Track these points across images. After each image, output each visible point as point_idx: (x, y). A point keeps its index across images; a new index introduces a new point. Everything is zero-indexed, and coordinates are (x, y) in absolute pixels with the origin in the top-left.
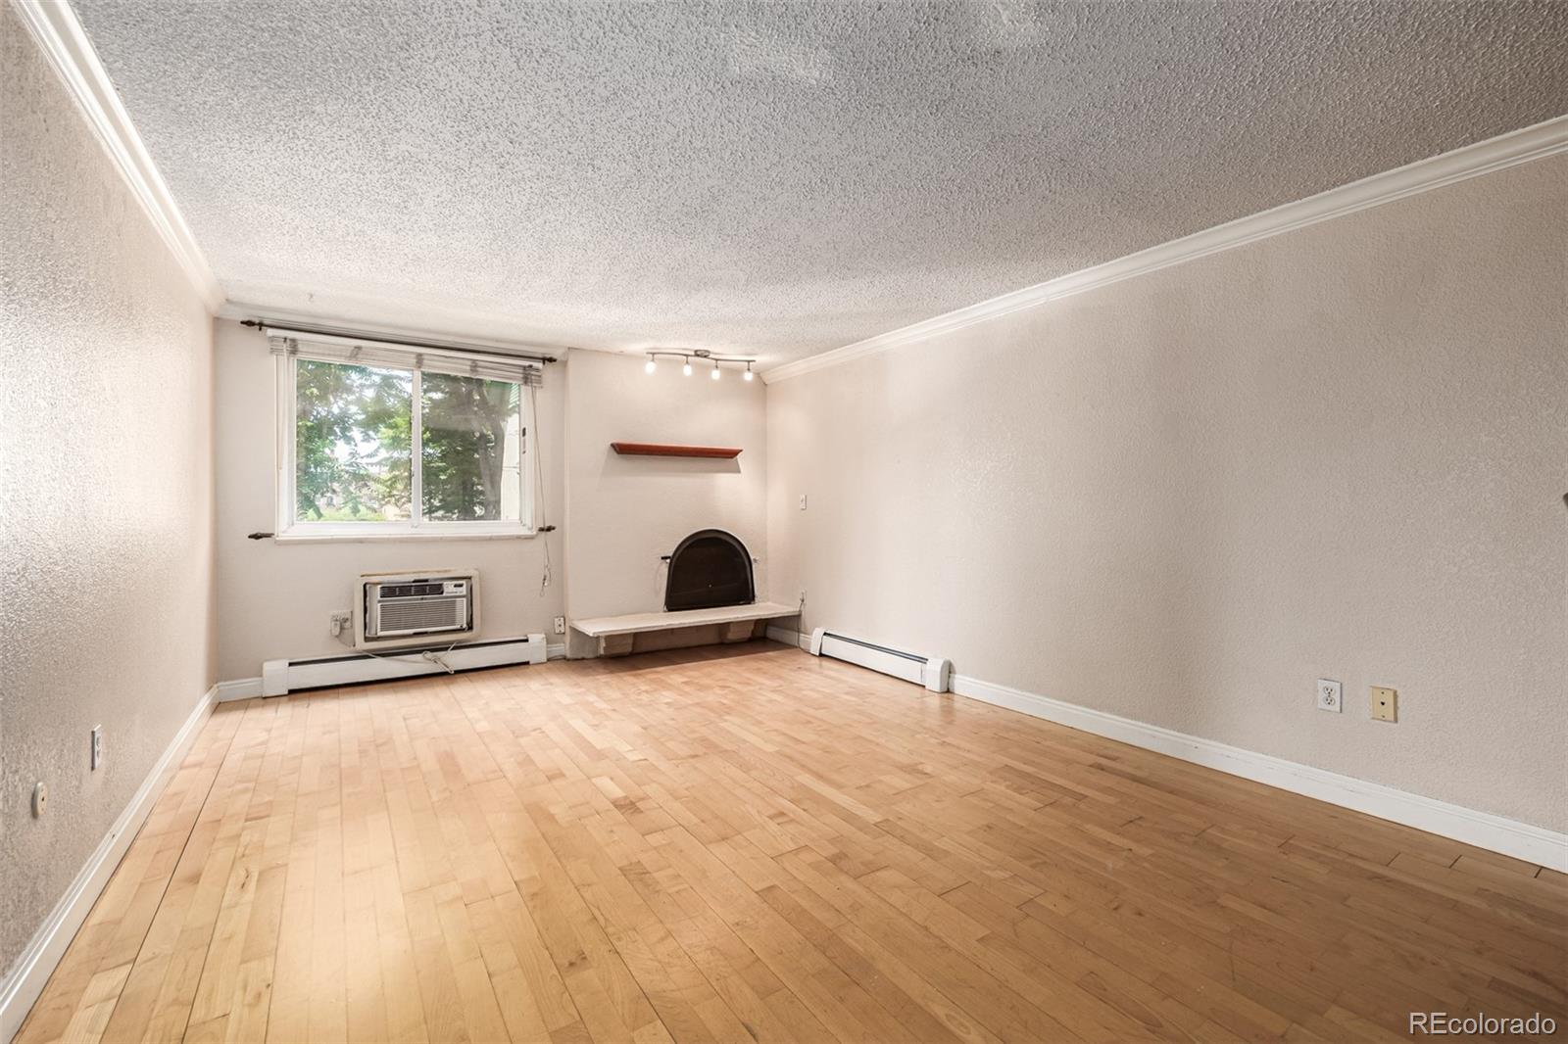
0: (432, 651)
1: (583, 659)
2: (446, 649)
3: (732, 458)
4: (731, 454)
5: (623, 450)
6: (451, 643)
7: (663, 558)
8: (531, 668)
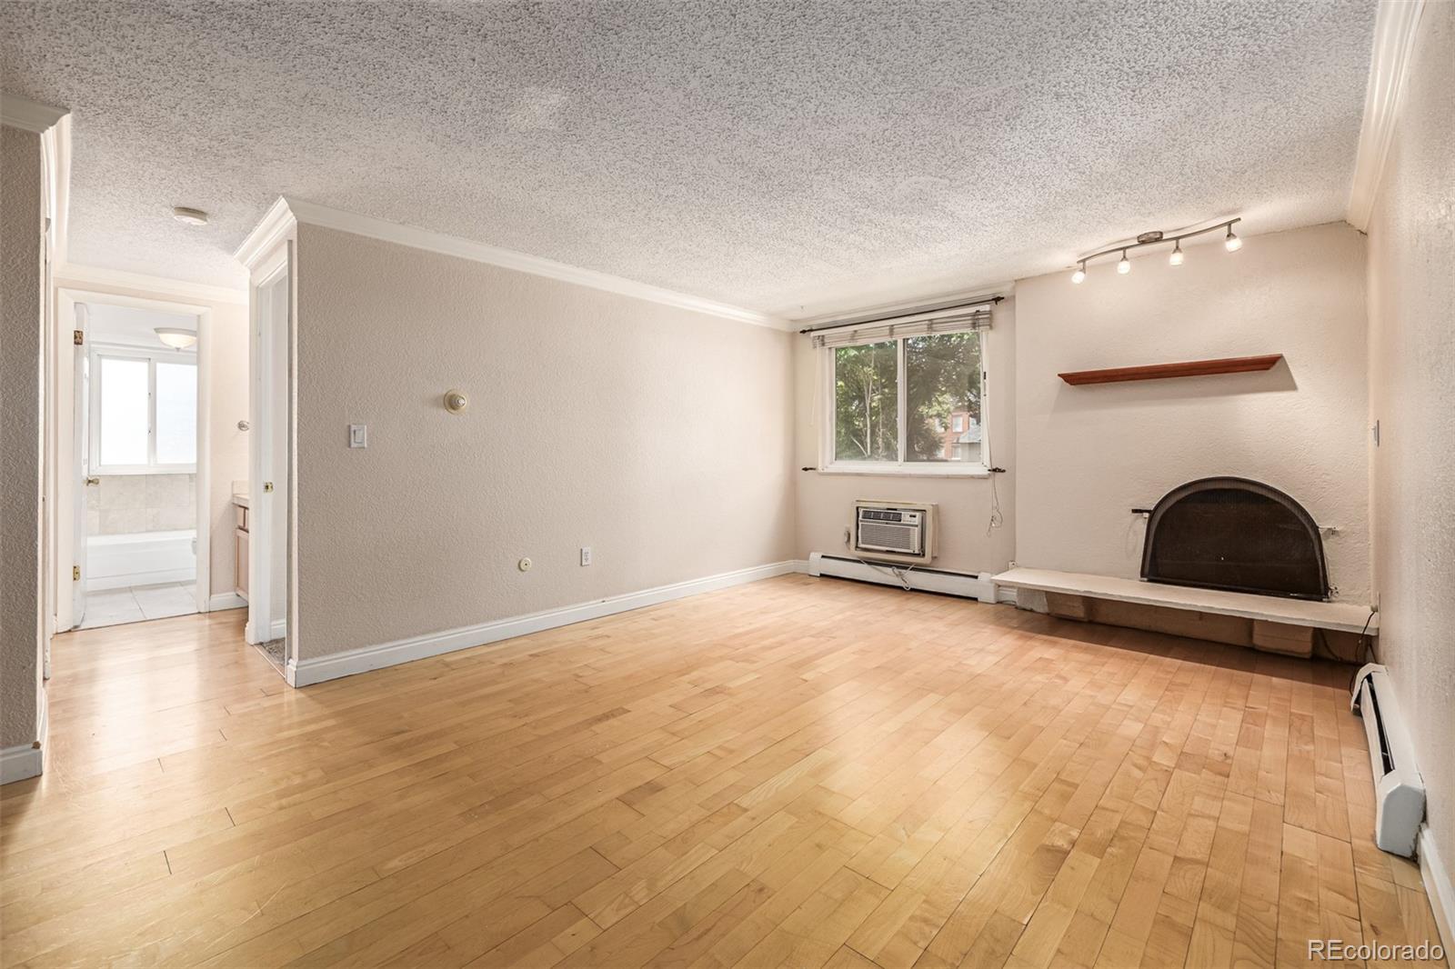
0: (898, 567)
1: (1031, 611)
2: (906, 568)
3: (1268, 369)
4: (1267, 364)
5: (1073, 379)
6: (911, 564)
7: (1135, 511)
8: (979, 605)
